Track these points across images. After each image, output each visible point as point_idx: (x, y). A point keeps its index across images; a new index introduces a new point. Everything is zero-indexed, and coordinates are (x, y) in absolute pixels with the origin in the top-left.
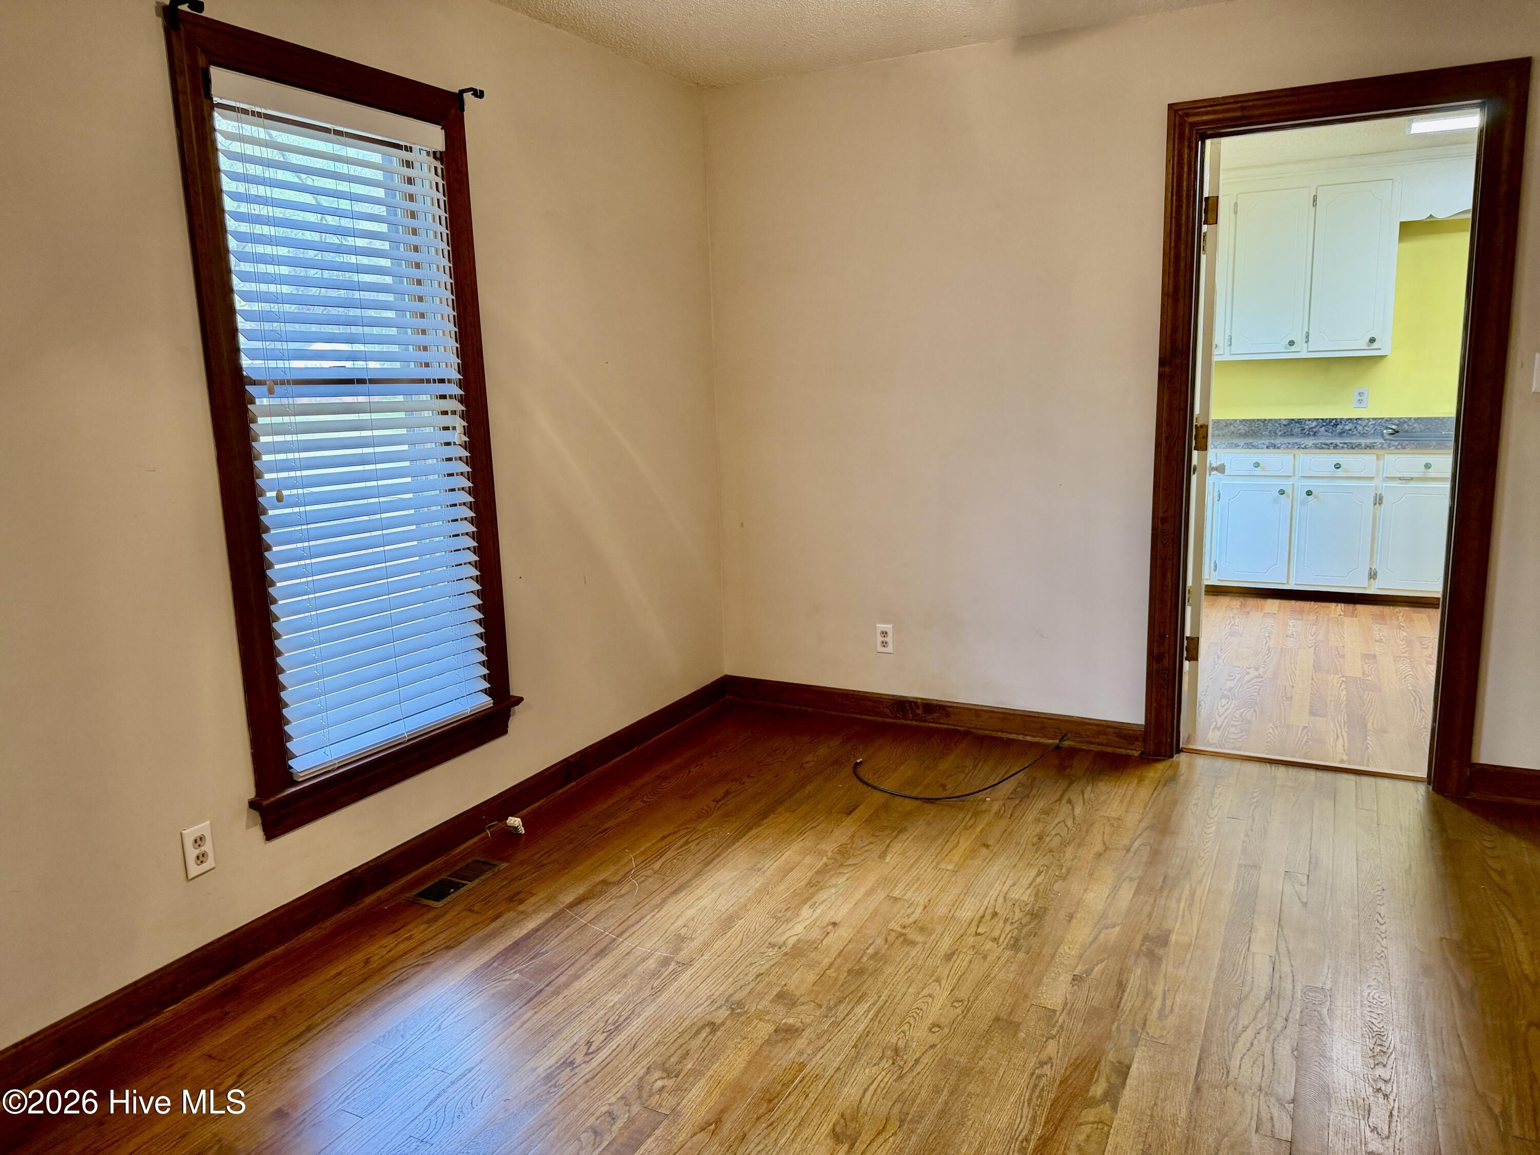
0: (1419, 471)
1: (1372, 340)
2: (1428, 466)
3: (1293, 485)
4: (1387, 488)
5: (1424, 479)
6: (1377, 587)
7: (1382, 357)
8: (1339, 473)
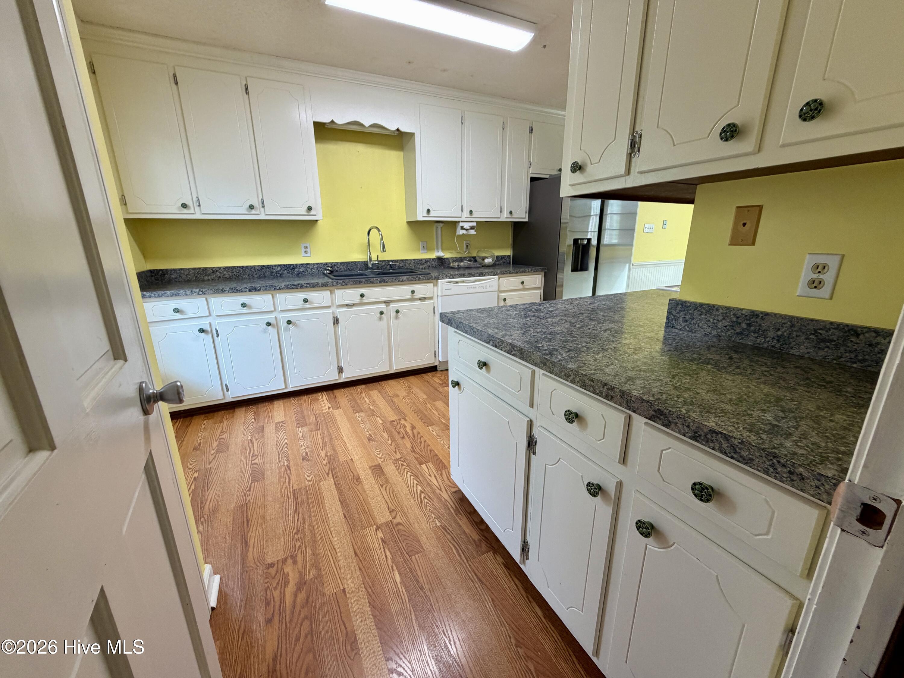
0: (356, 299)
3: (276, 317)
4: (340, 312)
5: (361, 304)
6: (345, 377)
7: (317, 221)
8: (308, 305)
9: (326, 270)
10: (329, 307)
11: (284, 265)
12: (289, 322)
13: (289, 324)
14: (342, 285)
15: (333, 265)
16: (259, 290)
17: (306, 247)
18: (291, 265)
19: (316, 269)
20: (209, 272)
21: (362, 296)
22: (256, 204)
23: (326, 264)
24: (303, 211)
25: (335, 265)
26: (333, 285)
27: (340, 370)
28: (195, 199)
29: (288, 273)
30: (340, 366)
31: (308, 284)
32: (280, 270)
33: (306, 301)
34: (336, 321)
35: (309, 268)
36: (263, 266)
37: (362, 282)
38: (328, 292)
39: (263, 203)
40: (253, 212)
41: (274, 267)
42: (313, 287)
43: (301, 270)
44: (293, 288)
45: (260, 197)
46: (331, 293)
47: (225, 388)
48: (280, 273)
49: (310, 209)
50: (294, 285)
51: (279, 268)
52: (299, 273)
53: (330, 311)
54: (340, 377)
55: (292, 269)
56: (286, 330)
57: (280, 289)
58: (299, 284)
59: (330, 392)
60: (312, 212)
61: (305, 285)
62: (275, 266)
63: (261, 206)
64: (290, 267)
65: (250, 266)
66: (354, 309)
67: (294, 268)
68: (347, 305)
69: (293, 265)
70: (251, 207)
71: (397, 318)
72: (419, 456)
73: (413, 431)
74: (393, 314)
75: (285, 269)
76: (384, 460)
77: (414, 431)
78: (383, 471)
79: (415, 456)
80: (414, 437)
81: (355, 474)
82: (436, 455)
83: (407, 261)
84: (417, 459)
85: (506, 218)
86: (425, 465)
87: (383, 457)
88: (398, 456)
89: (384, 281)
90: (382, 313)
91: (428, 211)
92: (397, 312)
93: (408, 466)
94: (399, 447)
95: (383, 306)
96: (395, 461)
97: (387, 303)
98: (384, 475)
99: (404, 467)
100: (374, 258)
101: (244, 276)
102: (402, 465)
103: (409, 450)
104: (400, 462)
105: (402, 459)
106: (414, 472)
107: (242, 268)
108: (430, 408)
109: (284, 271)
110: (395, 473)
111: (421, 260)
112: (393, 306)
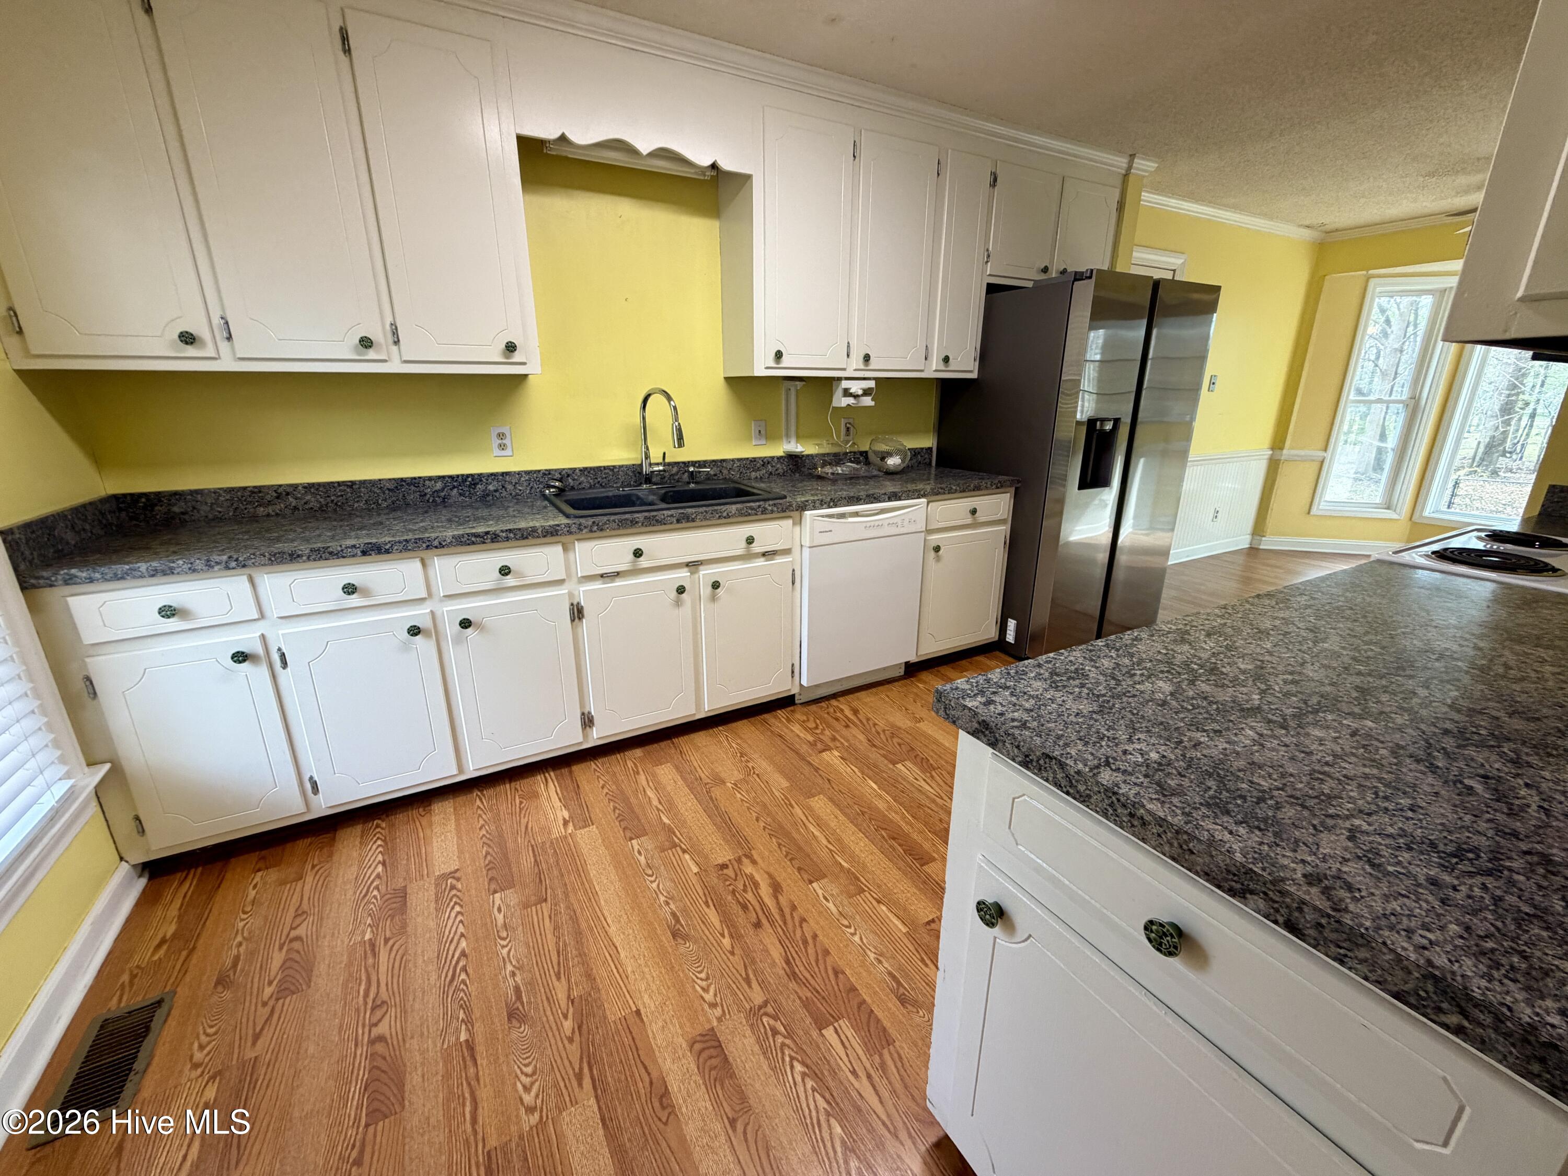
0: (624, 561)
3: (432, 612)
4: (584, 593)
5: (635, 572)
6: (598, 736)
7: (526, 376)
8: (510, 581)
9: (549, 487)
10: (561, 582)
11: (451, 477)
12: (466, 624)
13: (466, 627)
14: (591, 531)
15: (564, 475)
16: (387, 552)
17: (501, 436)
18: (468, 476)
19: (525, 484)
20: (268, 497)
21: (638, 553)
22: (378, 334)
23: (549, 472)
24: (495, 353)
25: (568, 476)
26: (570, 533)
27: (588, 721)
28: (216, 321)
29: (461, 495)
30: (586, 712)
31: (510, 531)
32: (443, 490)
33: (505, 571)
34: (577, 613)
35: (511, 483)
36: (402, 480)
37: (637, 522)
38: (559, 548)
39: (395, 332)
40: (371, 354)
41: (427, 482)
42: (524, 538)
43: (491, 488)
44: (473, 543)
45: (389, 320)
46: (565, 549)
47: (308, 786)
48: (442, 494)
49: (511, 348)
50: (476, 535)
51: (439, 485)
52: (488, 495)
53: (562, 591)
54: (585, 736)
55: (469, 486)
56: (457, 641)
57: (441, 546)
58: (487, 533)
59: (565, 771)
60: (517, 357)
61: (504, 534)
62: (430, 479)
63: (390, 339)
64: (466, 480)
65: (370, 481)
66: (619, 583)
67: (475, 484)
68: (602, 576)
69: (472, 475)
70: (366, 343)
71: (713, 598)
72: (809, 994)
73: (777, 898)
74: (706, 590)
75: (454, 487)
76: (723, 1011)
77: (780, 897)
78: (726, 1059)
79: (801, 994)
80: (785, 923)
81: (655, 1075)
82: (853, 989)
83: (724, 464)
84: (806, 1004)
85: (936, 371)
86: (831, 1028)
87: (718, 1000)
88: (758, 997)
89: (688, 519)
90: (681, 590)
91: (779, 355)
92: (716, 585)
93: (789, 1036)
94: (753, 962)
95: (684, 573)
96: (755, 1013)
97: (694, 565)
98: (732, 1076)
99: (780, 1039)
100: (656, 456)
101: (356, 505)
102: (775, 1032)
103: (782, 972)
104: (765, 1019)
105: (769, 1009)
106: (809, 1062)
107: (351, 487)
108: (804, 819)
109: (451, 489)
110: (760, 1067)
111: (754, 460)
112: (707, 573)
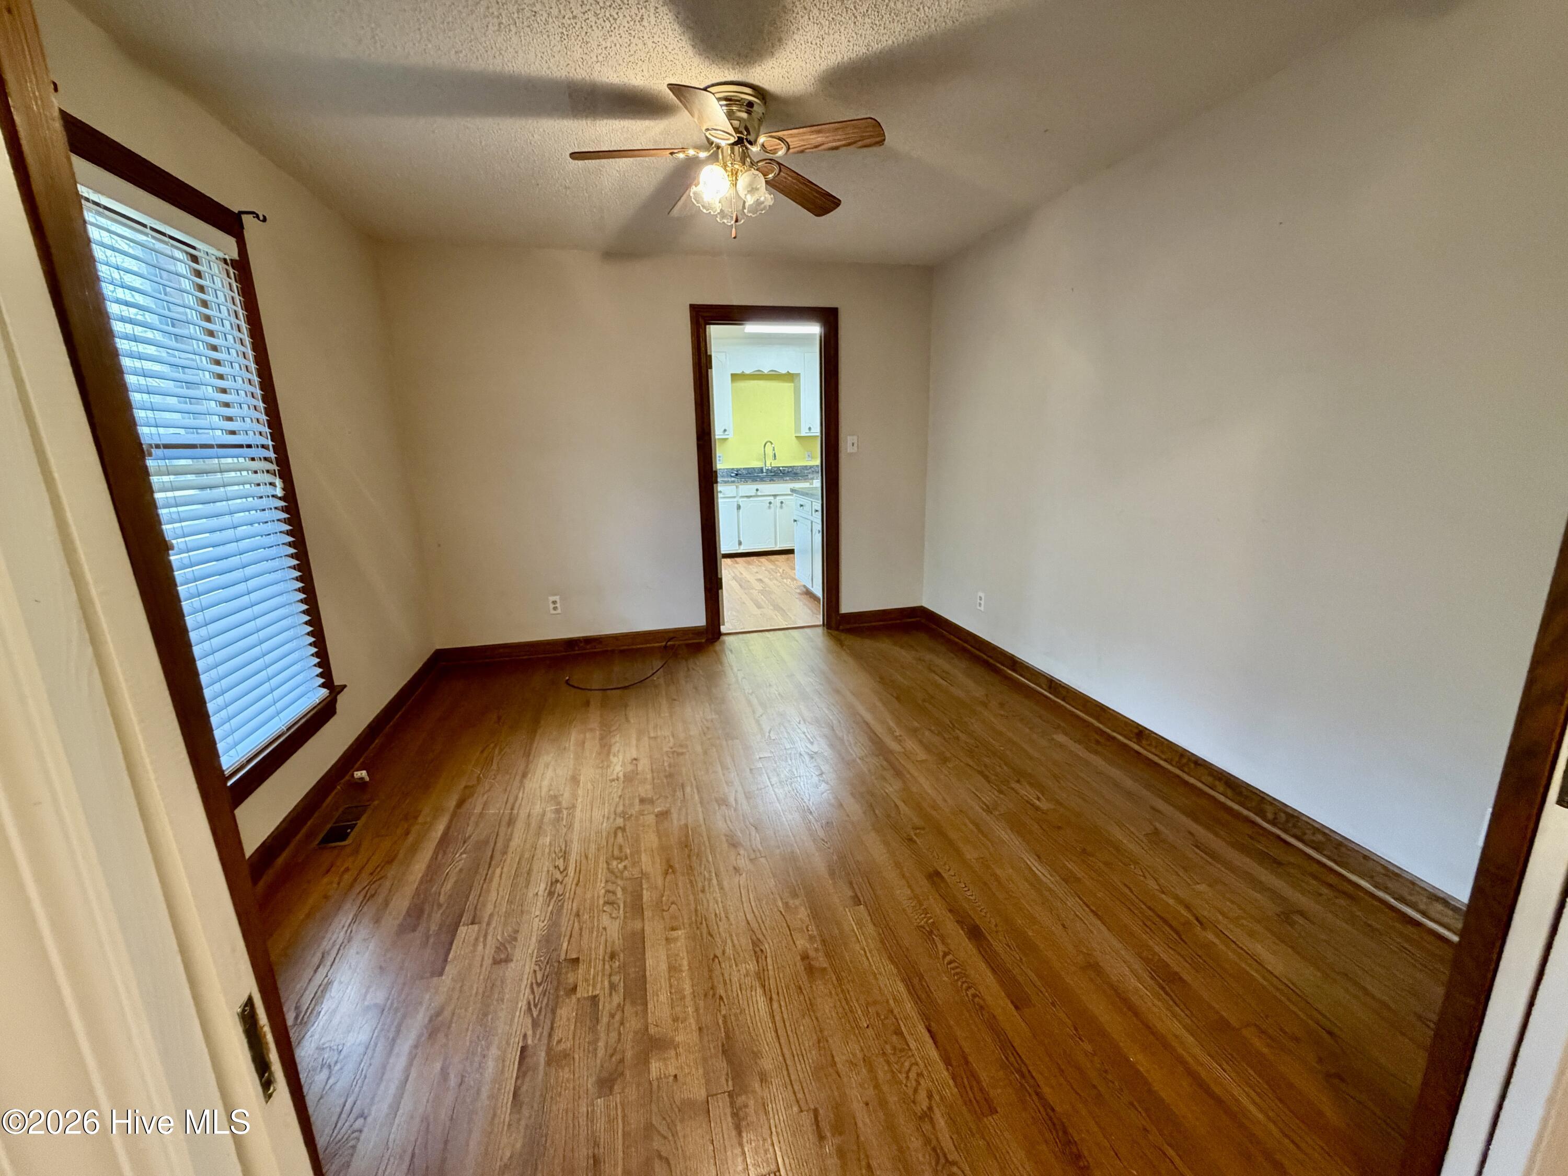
0: (753, 493)
1: (725, 430)
2: (757, 490)
4: (742, 501)
5: (757, 496)
6: (742, 550)
7: (727, 439)
9: (733, 473)
10: (734, 497)
14: (744, 482)
15: (738, 470)
23: (733, 469)
24: (720, 432)
27: (740, 543)
30: (740, 540)
34: (739, 507)
37: (758, 481)
38: (735, 487)
46: (737, 487)
53: (735, 500)
54: (739, 548)
60: (726, 433)
66: (751, 499)
68: (746, 496)
71: (781, 507)
74: (779, 504)
83: (794, 467)
89: (773, 480)
90: (770, 503)
91: (810, 429)
92: (782, 503)
95: (772, 498)
97: (775, 496)
100: (767, 465)
111: (806, 466)
112: (779, 499)
